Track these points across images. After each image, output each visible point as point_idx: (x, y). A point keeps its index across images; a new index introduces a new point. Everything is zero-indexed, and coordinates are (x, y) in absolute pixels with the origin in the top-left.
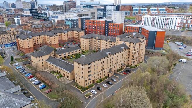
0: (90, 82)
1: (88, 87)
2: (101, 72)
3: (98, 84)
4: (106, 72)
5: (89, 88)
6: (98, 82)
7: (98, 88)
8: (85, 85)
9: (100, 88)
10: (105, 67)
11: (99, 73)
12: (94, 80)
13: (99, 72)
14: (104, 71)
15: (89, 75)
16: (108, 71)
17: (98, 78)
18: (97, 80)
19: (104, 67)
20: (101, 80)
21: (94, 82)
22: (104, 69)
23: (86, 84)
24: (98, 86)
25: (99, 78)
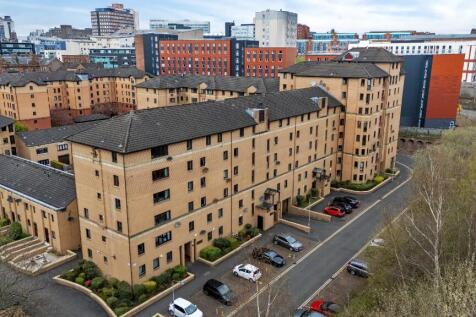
0: (163, 256)
1: (153, 283)
2: (225, 204)
3: (209, 266)
4: (247, 204)
5: (157, 290)
6: (208, 257)
7: (211, 289)
8: (137, 271)
9: (220, 284)
10: (242, 179)
11: (213, 209)
12: (187, 246)
13: (216, 201)
14: (237, 198)
15: (161, 218)
16: (257, 202)
17: (210, 236)
18: (206, 245)
19: (236, 180)
20: (223, 246)
21: (188, 257)
22: (236, 187)
23: (144, 267)
24: (207, 276)
25: (216, 236)
